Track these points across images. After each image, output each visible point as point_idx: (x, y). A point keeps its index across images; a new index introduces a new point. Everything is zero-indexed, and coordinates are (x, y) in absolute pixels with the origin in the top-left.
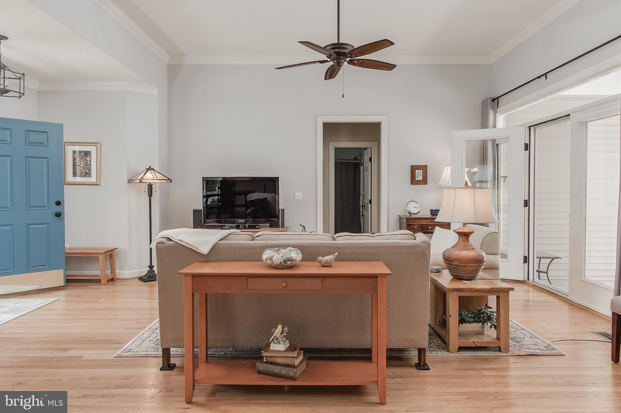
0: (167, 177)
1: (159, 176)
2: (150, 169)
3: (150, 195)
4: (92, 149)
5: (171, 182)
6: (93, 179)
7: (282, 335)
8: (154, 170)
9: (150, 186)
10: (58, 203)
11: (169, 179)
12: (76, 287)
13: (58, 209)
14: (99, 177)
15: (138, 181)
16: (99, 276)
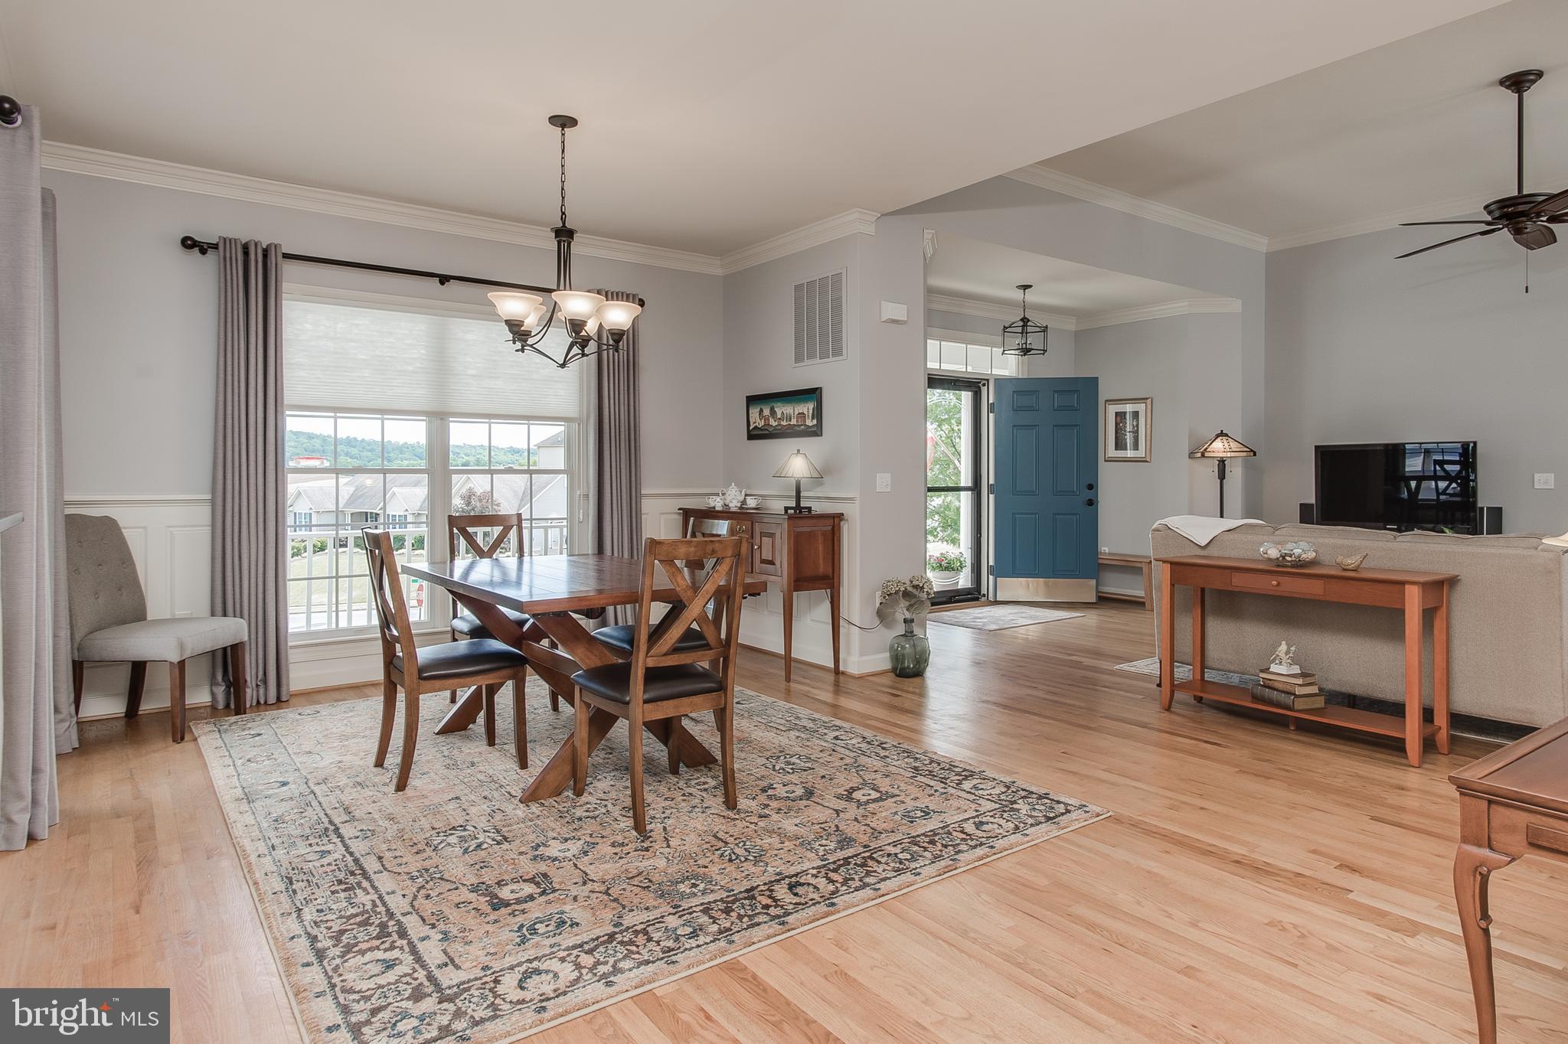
0: (1246, 447)
1: (1234, 446)
2: (1222, 434)
3: (1222, 476)
4: (1141, 408)
5: (1255, 454)
6: (1141, 453)
7: (1288, 657)
8: (1227, 436)
9: (1222, 462)
10: (1090, 487)
11: (1252, 451)
12: (1113, 608)
13: (1089, 495)
14: (1150, 449)
15: (1199, 455)
16: (1143, 598)
